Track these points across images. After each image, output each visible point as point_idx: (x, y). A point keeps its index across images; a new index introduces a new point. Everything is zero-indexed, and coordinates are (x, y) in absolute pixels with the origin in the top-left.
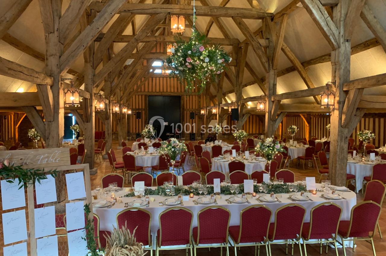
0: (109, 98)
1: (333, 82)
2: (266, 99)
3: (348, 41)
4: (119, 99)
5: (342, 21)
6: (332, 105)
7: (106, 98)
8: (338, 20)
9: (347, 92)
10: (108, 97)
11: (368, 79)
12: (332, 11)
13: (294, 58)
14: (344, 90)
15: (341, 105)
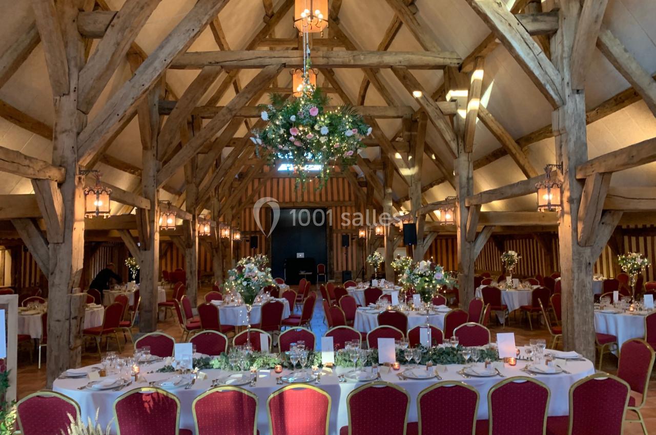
0: (193, 211)
1: (558, 164)
2: (457, 203)
3: (580, 91)
4: (216, 214)
5: (565, 58)
6: (558, 205)
7: (188, 211)
8: (559, 58)
9: (582, 182)
10: (192, 209)
11: (615, 154)
12: (549, 43)
13: (503, 132)
14: (579, 177)
15: (575, 206)
